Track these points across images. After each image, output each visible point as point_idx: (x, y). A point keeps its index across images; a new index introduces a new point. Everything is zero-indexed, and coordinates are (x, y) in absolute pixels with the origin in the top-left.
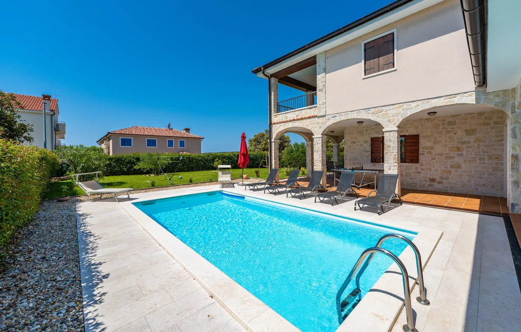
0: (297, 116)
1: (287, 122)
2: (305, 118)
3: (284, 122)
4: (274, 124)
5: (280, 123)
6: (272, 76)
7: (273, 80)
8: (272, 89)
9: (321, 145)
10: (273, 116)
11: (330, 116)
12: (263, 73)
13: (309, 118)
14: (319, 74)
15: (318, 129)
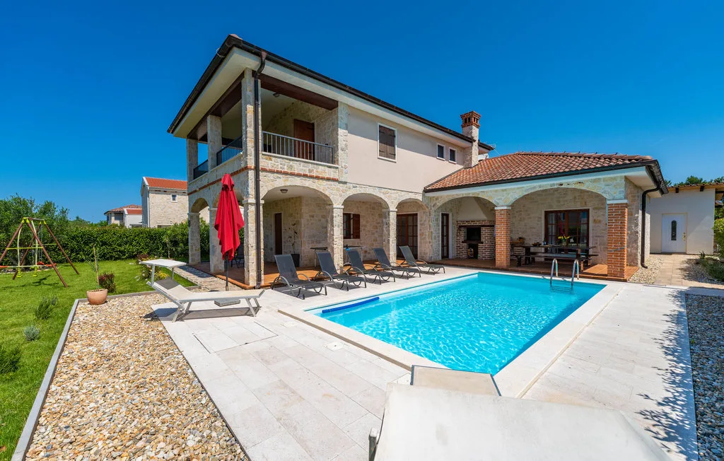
0: (310, 171)
1: (292, 174)
2: (323, 179)
3: (286, 173)
11: (351, 185)
13: (328, 179)
15: (337, 197)
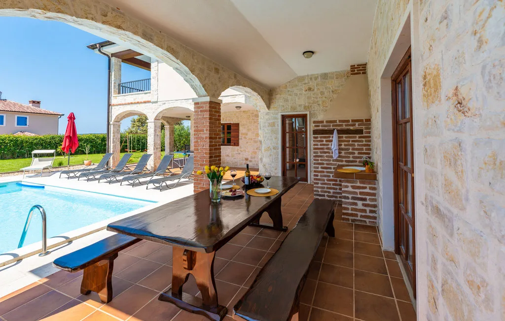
0: (134, 100)
1: (125, 104)
2: (141, 103)
3: (123, 105)
4: (114, 105)
5: (120, 105)
6: (113, 55)
7: (113, 59)
8: (113, 69)
9: (153, 129)
10: (112, 98)
11: (161, 102)
12: (100, 50)
13: (145, 102)
14: (153, 62)
15: (151, 113)
